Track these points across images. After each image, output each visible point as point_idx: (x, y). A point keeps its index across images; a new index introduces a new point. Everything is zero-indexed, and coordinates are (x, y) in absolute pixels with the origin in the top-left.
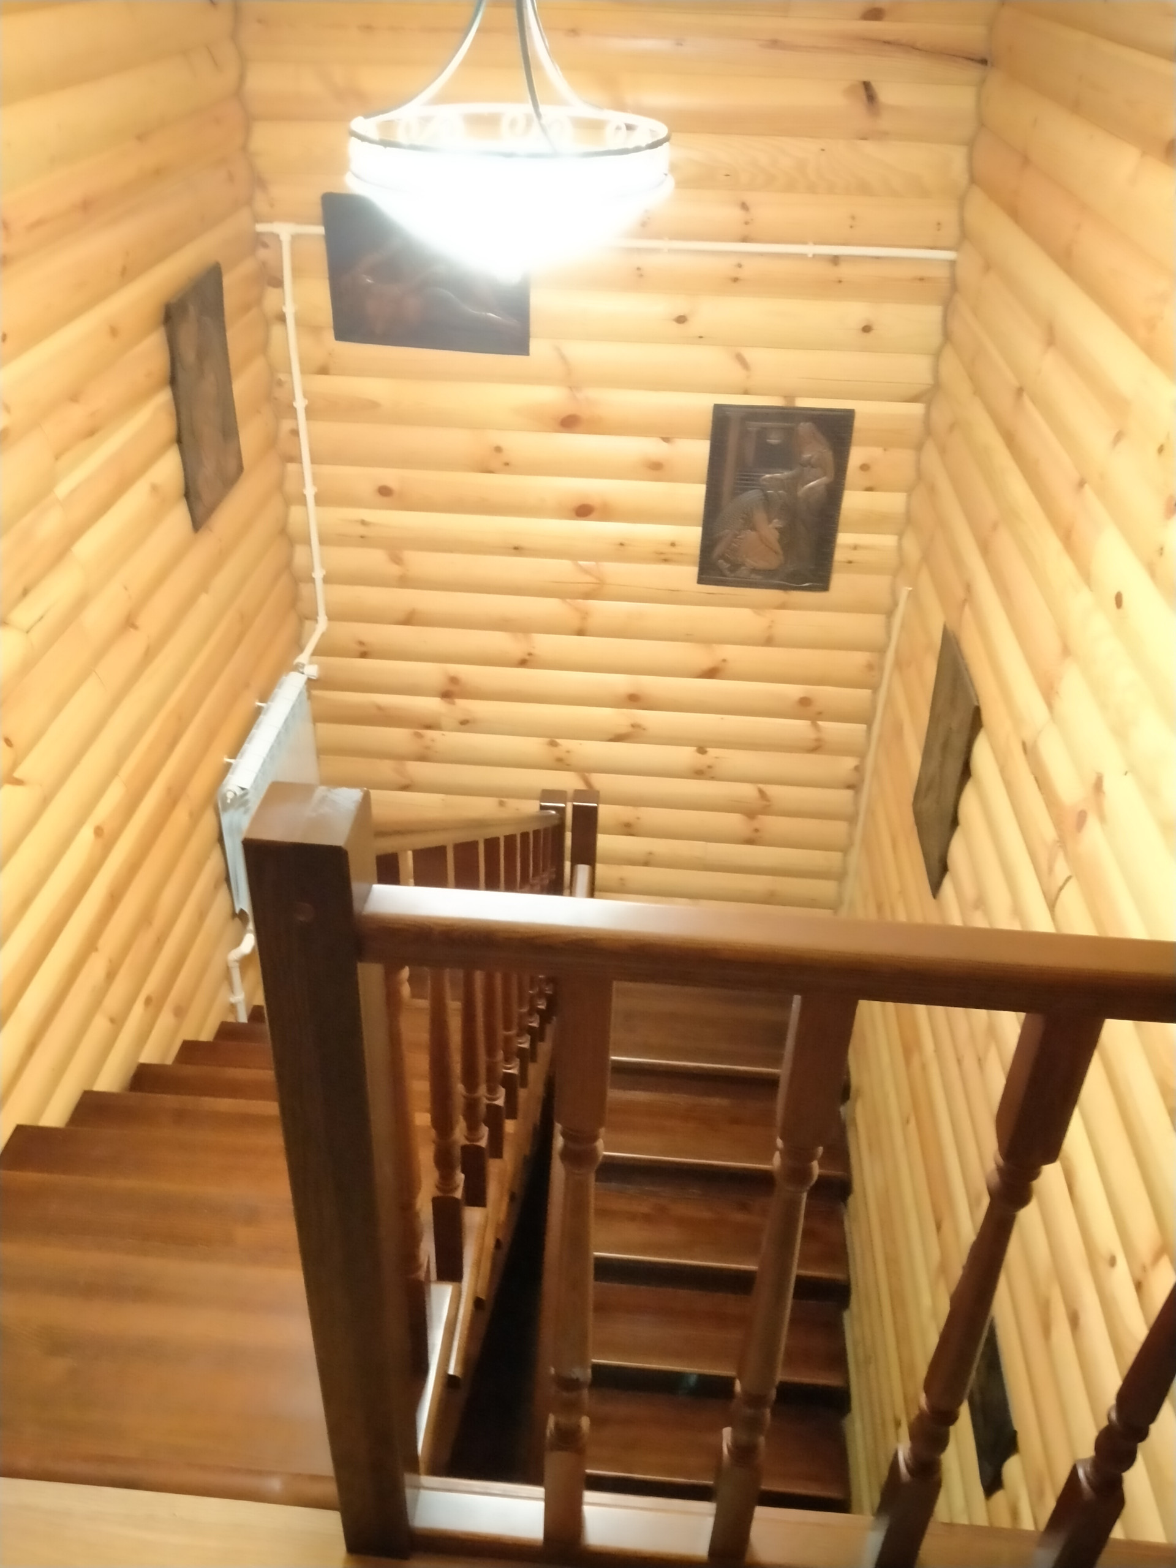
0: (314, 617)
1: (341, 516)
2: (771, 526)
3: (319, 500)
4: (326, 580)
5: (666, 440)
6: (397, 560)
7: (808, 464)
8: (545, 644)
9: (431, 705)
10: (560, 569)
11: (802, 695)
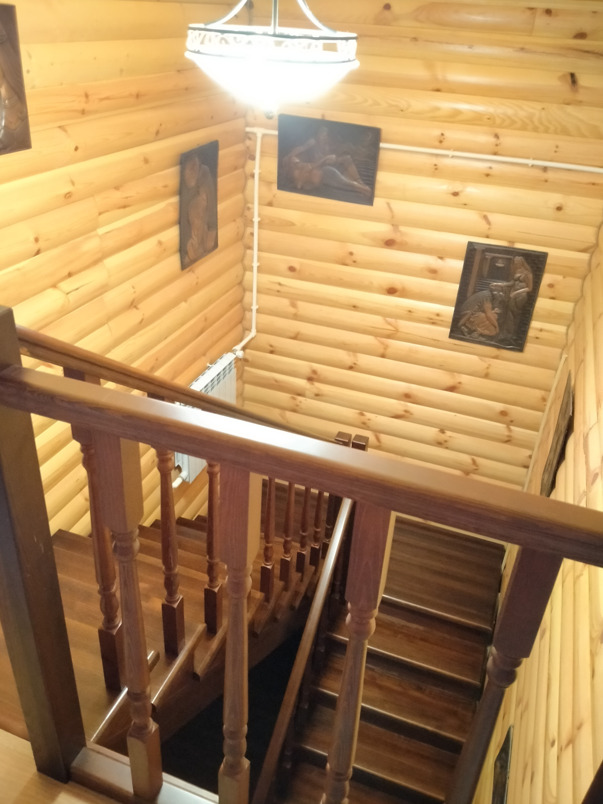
0: (249, 330)
1: (268, 279)
2: (493, 311)
3: (260, 270)
4: (258, 311)
5: (441, 258)
6: (294, 305)
7: (518, 279)
8: (364, 360)
9: (302, 383)
10: (376, 321)
11: (502, 409)
